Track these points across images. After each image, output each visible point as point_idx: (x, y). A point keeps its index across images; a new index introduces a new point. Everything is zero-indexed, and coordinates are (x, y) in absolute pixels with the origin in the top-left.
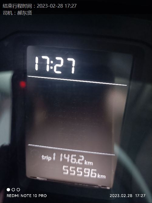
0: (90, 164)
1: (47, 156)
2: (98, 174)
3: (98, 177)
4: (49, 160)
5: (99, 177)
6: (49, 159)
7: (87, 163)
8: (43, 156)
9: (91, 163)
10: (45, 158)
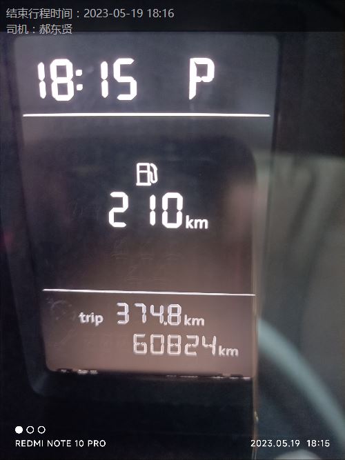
0: (198, 324)
1: (93, 313)
2: (220, 347)
3: (220, 354)
4: (97, 324)
5: (223, 354)
6: (98, 320)
7: (191, 322)
8: (82, 315)
9: (200, 321)
10: (88, 320)
